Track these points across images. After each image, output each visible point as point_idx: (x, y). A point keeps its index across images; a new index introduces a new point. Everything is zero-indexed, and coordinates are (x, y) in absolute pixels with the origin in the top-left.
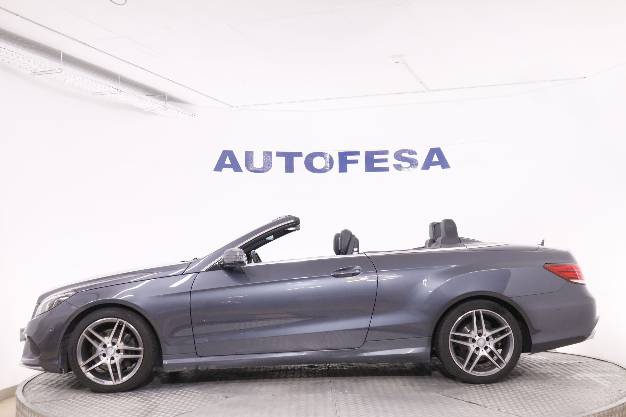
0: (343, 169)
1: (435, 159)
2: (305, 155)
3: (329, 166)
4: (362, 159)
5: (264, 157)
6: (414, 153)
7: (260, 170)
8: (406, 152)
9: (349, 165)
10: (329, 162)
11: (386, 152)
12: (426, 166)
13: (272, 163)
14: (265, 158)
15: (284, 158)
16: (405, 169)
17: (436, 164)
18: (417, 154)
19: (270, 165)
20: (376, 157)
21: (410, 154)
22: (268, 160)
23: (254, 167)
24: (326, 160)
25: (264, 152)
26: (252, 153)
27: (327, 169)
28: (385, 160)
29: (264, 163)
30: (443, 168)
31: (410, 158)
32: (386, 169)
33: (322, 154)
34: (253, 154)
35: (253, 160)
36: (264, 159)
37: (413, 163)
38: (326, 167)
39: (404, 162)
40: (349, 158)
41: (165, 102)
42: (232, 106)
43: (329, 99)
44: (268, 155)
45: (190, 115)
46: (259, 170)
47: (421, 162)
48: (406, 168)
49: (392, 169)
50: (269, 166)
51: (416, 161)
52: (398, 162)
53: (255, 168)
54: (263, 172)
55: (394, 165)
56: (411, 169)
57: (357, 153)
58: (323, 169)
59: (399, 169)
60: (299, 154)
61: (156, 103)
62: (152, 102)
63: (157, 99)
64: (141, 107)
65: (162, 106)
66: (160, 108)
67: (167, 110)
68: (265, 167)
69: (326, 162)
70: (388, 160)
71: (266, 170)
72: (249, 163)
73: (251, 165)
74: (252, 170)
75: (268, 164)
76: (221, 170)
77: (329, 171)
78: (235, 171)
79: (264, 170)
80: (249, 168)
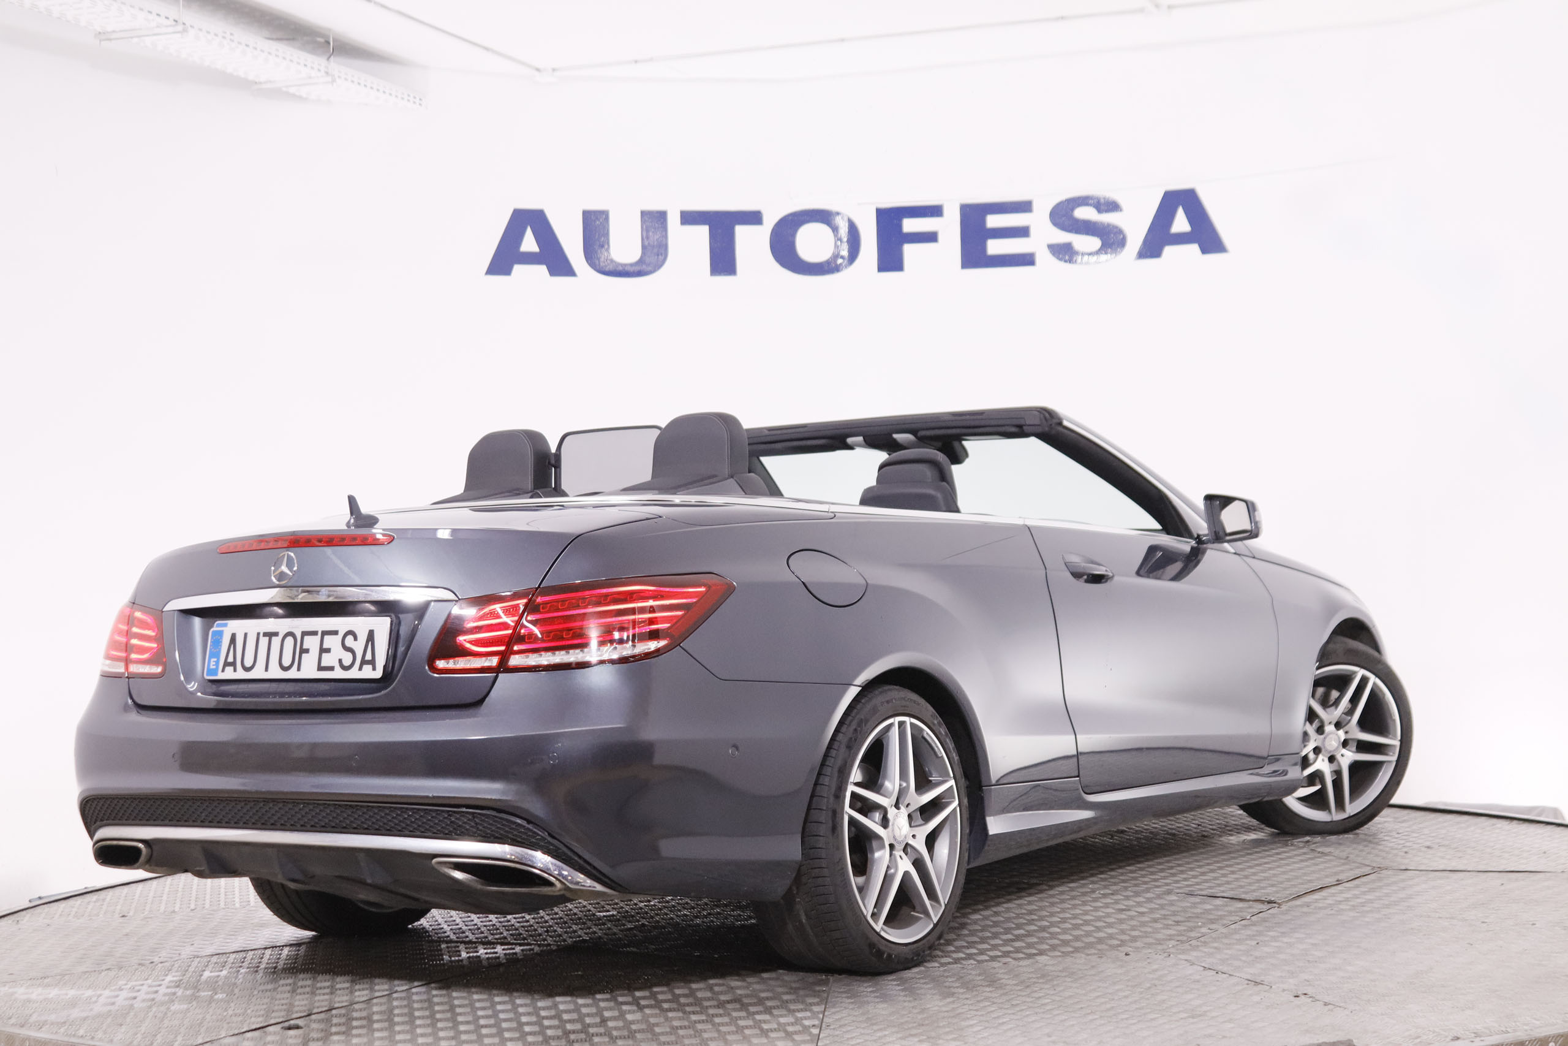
0: (890, 261)
1: (1181, 223)
2: (770, 221)
3: (845, 253)
4: (949, 227)
5: (642, 227)
6: (1112, 206)
7: (631, 269)
8: (1087, 204)
9: (910, 251)
10: (848, 241)
11: (1024, 207)
12: (1152, 247)
13: (666, 246)
14: (647, 231)
15: (704, 231)
16: (1086, 258)
17: (1181, 239)
18: (1121, 210)
19: (661, 254)
20: (993, 221)
21: (1100, 211)
22: (655, 237)
23: (612, 261)
24: (837, 232)
25: (643, 213)
26: (603, 215)
27: (840, 261)
28: (1022, 232)
29: (644, 247)
30: (1205, 250)
31: (1102, 224)
32: (1026, 260)
33: (823, 216)
34: (607, 218)
35: (608, 239)
36: (645, 235)
37: (1112, 239)
38: (836, 256)
39: (1083, 234)
40: (910, 225)
41: (328, 59)
42: (538, 70)
43: (842, 40)
44: (654, 221)
45: (406, 97)
46: (628, 269)
47: (1135, 235)
48: (1090, 254)
49: (1044, 257)
50: (660, 257)
51: (1120, 232)
52: (1062, 237)
53: (615, 262)
54: (639, 274)
55: (1050, 246)
56: (1103, 257)
57: (935, 211)
58: (828, 262)
59: (1067, 257)
60: (753, 218)
61: (299, 63)
62: (284, 58)
63: (303, 48)
64: (251, 77)
65: (319, 70)
66: (310, 77)
67: (335, 84)
68: (648, 260)
69: (838, 240)
70: (1032, 231)
71: (650, 268)
72: (596, 247)
73: (603, 255)
74: (607, 269)
75: (655, 250)
76: (507, 271)
77: (846, 267)
78: (553, 272)
79: (644, 267)
80: (597, 262)
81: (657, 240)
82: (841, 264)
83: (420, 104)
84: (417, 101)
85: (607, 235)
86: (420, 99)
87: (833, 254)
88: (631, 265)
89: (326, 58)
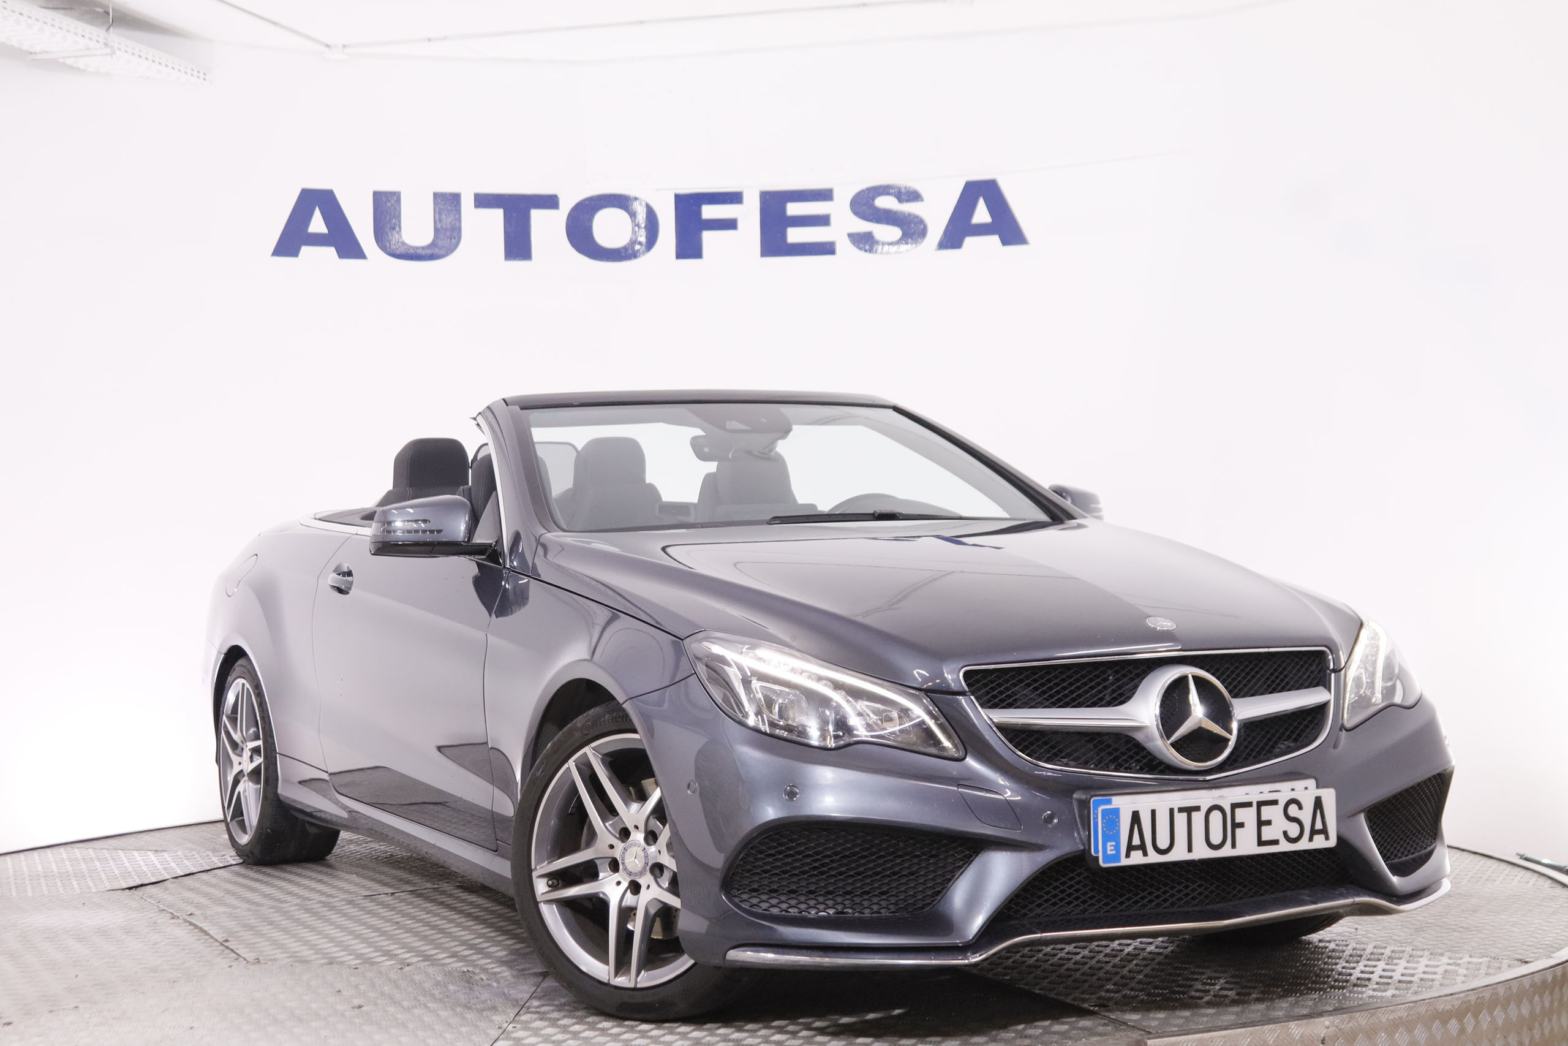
0: (689, 247)
1: (982, 214)
2: (566, 205)
3: (642, 239)
4: (749, 215)
5: (435, 210)
6: (914, 196)
7: (423, 253)
8: (888, 194)
9: (709, 238)
10: (646, 227)
11: (825, 195)
12: (953, 238)
13: (460, 229)
14: (440, 214)
15: (498, 214)
16: (886, 247)
17: (982, 230)
18: (922, 200)
19: (454, 238)
20: (794, 209)
21: (900, 201)
22: (448, 220)
23: (403, 243)
24: (635, 218)
25: (436, 195)
26: (395, 196)
27: (637, 247)
28: (823, 220)
29: (436, 230)
30: (1005, 242)
31: (903, 213)
32: (826, 249)
33: (621, 201)
34: (399, 200)
35: (400, 222)
36: (437, 218)
37: (912, 229)
38: (633, 242)
39: (883, 223)
40: (709, 212)
41: (108, 30)
42: (328, 46)
43: (642, 22)
44: (447, 203)
45: (189, 71)
46: (420, 252)
47: (937, 225)
48: (891, 244)
49: (844, 246)
50: (453, 240)
51: (921, 221)
52: (863, 226)
53: (406, 245)
54: (432, 257)
55: (850, 236)
56: (904, 247)
57: (734, 198)
58: (625, 248)
59: (867, 247)
60: (550, 202)
61: (76, 34)
62: (61, 28)
63: (80, 18)
64: (25, 47)
65: (97, 41)
66: (88, 49)
67: (114, 56)
68: (440, 243)
69: (635, 225)
70: (833, 220)
71: (442, 252)
72: (387, 230)
73: (394, 238)
74: (398, 252)
75: (448, 234)
76: (294, 253)
77: (643, 254)
78: (343, 254)
79: (436, 251)
80: (388, 244)
81: (450, 223)
82: (638, 250)
83: (205, 79)
84: (201, 75)
85: (398, 217)
86: (205, 74)
87: (631, 240)
88: (423, 248)
89: (105, 28)
